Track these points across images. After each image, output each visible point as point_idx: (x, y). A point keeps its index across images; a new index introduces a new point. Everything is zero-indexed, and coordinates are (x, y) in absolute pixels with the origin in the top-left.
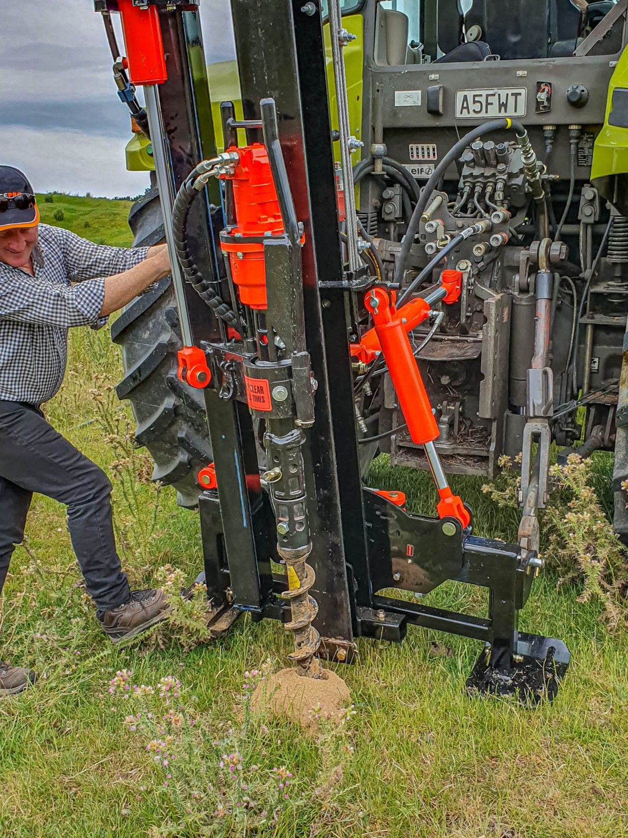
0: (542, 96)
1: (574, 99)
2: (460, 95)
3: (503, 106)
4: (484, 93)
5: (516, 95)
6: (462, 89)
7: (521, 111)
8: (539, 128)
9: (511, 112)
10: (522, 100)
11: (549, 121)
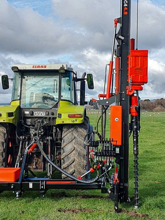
0: (47, 113)
1: (52, 114)
2: (35, 113)
3: (41, 114)
4: (39, 112)
5: (43, 113)
6: (35, 111)
7: (44, 115)
8: (47, 118)
9: (43, 115)
10: (44, 114)
11: (48, 117)
